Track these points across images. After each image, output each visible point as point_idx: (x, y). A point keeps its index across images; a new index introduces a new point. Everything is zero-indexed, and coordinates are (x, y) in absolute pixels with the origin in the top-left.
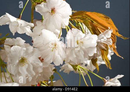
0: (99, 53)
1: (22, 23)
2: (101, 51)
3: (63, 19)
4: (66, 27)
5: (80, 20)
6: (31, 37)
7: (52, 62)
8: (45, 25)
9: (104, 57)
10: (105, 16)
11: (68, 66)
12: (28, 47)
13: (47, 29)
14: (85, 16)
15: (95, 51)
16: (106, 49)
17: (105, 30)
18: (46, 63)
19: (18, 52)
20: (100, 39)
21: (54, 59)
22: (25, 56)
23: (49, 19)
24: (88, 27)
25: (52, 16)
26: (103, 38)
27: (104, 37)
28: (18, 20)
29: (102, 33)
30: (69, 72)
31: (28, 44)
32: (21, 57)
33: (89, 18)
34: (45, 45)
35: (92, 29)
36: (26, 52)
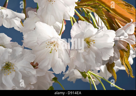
0: (116, 56)
1: (8, 14)
2: (120, 52)
3: (66, 7)
4: (70, 18)
5: (91, 8)
6: (22, 33)
7: (50, 68)
8: (41, 16)
9: (123, 61)
10: (126, 3)
11: (74, 73)
12: (15, 48)
13: (43, 22)
14: (98, 3)
15: (112, 53)
16: (127, 50)
17: (126, 23)
18: (42, 70)
19: (1, 54)
20: (119, 37)
21: (54, 63)
22: (11, 60)
23: (46, 7)
24: (102, 19)
25: (51, 3)
26: (123, 34)
27: (125, 33)
28: (2, 10)
29: (122, 27)
30: (75, 80)
31: (16, 44)
32: (5, 61)
33: (104, 6)
34: (40, 44)
35: (108, 20)
36: (13, 55)
